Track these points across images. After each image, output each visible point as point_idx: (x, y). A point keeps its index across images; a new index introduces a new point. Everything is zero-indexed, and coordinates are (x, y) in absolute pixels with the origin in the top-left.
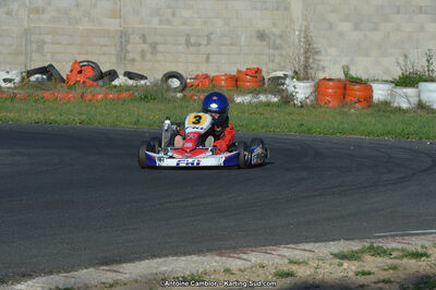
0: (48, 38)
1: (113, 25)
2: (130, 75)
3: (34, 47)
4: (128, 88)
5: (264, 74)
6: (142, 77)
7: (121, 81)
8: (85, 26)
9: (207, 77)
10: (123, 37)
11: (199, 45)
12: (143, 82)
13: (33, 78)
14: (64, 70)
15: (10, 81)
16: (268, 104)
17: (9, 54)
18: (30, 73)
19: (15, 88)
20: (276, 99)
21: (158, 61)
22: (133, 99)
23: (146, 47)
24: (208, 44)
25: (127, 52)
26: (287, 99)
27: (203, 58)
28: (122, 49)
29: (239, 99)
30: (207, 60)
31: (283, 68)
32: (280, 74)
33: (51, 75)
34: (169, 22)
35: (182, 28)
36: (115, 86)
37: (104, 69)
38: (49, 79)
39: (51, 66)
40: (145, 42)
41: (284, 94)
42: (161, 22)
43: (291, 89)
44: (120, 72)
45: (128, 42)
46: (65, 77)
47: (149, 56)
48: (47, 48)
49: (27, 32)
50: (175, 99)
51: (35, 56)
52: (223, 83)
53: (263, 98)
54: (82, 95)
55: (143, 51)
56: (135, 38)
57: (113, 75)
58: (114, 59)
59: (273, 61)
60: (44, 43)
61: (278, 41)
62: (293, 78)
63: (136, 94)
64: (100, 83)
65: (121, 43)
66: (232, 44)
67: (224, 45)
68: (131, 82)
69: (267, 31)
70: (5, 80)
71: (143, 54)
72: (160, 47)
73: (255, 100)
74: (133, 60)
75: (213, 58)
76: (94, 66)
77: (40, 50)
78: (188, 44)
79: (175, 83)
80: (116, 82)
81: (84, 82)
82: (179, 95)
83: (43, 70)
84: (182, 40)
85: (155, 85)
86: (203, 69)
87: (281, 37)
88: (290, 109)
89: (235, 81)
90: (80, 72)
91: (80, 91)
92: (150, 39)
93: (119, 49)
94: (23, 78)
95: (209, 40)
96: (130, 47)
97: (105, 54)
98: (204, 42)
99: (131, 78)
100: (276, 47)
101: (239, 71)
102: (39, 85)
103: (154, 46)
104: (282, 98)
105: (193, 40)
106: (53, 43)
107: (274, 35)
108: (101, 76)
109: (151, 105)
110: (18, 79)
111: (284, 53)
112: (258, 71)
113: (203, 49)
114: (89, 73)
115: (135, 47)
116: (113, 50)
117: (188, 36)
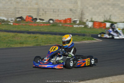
0: (20, 10)
1: (36, 6)
3: (17, 12)
5: (72, 20)
6: (44, 20)
7: (38, 21)
8: (29, 7)
9: (58, 20)
10: (38, 10)
12: (44, 21)
13: (18, 20)
18: (17, 18)
20: (83, 26)
23: (44, 12)
26: (86, 26)
27: (57, 15)
28: (38, 13)
33: (22, 19)
34: (49, 6)
35: (52, 7)
37: (34, 17)
39: (21, 17)
40: (43, 10)
42: (47, 6)
48: (20, 12)
49: (15, 8)
51: (17, 14)
52: (62, 22)
56: (41, 10)
57: (36, 19)
58: (36, 15)
61: (75, 11)
64: (34, 21)
66: (64, 12)
67: (62, 12)
68: (41, 21)
69: (72, 9)
70: (11, 20)
71: (43, 14)
72: (47, 12)
74: (40, 16)
75: (59, 15)
76: (32, 17)
79: (51, 22)
81: (30, 21)
84: (52, 11)
86: (57, 18)
90: (28, 18)
94: (15, 20)
95: (58, 10)
96: (40, 12)
97: (33, 14)
98: (57, 11)
100: (74, 13)
105: (55, 11)
106: (22, 11)
111: (76, 14)
112: (70, 19)
113: (57, 13)
114: (31, 19)
115: (41, 12)
116: (36, 13)
117: (54, 10)
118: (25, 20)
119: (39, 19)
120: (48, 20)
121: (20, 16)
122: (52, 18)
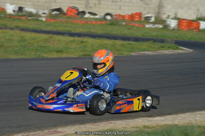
5: (142, 15)
6: (96, 15)
7: (87, 16)
9: (120, 15)
11: (117, 2)
12: (96, 17)
13: (54, 13)
14: (65, 9)
15: (45, 14)
23: (97, 2)
24: (121, 2)
27: (118, 7)
30: (120, 8)
32: (150, 15)
33: (61, 12)
37: (81, 10)
38: (60, 14)
39: (60, 8)
44: (87, 11)
47: (97, 6)
51: (53, 4)
52: (127, 18)
55: (95, 3)
57: (84, 13)
58: (84, 6)
61: (148, 2)
64: (80, 16)
67: (127, 2)
68: (92, 16)
70: (43, 13)
71: (95, 5)
72: (102, 2)
74: (91, 7)
75: (122, 8)
76: (76, 9)
77: (55, 1)
78: (113, 1)
79: (109, 18)
81: (74, 16)
89: (131, 17)
93: (86, 2)
94: (50, 13)
96: (90, 2)
97: (80, 4)
101: (132, 14)
103: (99, 1)
110: (48, 13)
111: (150, 7)
112: (140, 13)
114: (76, 12)
115: (92, 2)
116: (84, 3)
118: (65, 14)
119: (89, 13)
120: (103, 14)
121: (58, 7)
122: (109, 11)
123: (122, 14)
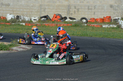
0: (47, 7)
1: (66, 3)
2: (71, 18)
3: (43, 10)
4: (70, 22)
5: (112, 18)
6: (75, 19)
8: (58, 3)
9: (94, 19)
10: (69, 7)
11: (92, 9)
12: (74, 20)
13: (42, 19)
14: (51, 17)
15: (35, 20)
16: (113, 28)
17: (36, 12)
18: (41, 18)
19: (37, 22)
20: (116, 26)
21: (79, 14)
22: (72, 26)
23: (76, 10)
24: (95, 9)
25: (70, 11)
26: (119, 26)
27: (93, 13)
28: (68, 11)
29: (104, 26)
30: (94, 14)
31: (118, 16)
32: (117, 18)
33: (47, 18)
34: (83, 2)
35: (87, 4)
36: (66, 22)
38: (47, 19)
39: (47, 15)
40: (75, 8)
41: (118, 25)
42: (80, 2)
43: (120, 23)
44: (68, 17)
45: (70, 8)
46: (51, 19)
47: (76, 13)
48: (46, 10)
49: (41, 5)
50: (84, 26)
52: (99, 21)
53: (111, 26)
54: (57, 25)
55: (75, 11)
56: (73, 7)
57: (66, 18)
58: (66, 13)
59: (115, 14)
60: (46, 8)
61: (117, 8)
62: (121, 20)
63: (73, 24)
64: (62, 21)
65: (68, 9)
66: (102, 9)
67: (100, 9)
69: (113, 5)
70: (34, 20)
71: (75, 12)
72: (80, 10)
73: (109, 27)
74: (72, 14)
75: (96, 13)
76: (60, 16)
77: (44, 11)
78: (88, 9)
79: (84, 21)
80: (66, 20)
81: (57, 20)
82: (86, 25)
83: (45, 17)
84: (87, 8)
85: (78, 22)
86: (93, 17)
87: (117, 7)
88: (120, 29)
89: (103, 20)
90: (56, 17)
91: (56, 23)
92: (77, 8)
93: (67, 10)
94: (39, 19)
95: (95, 7)
96: (71, 10)
97: (63, 12)
98: (93, 8)
99: (71, 19)
100: (116, 10)
101: (104, 17)
102: (44, 21)
103: (78, 9)
104: (118, 26)
105: (90, 8)
106: (48, 9)
107: (115, 6)
108: (62, 18)
109: (77, 28)
110: (38, 19)
111: (118, 11)
112: (110, 17)
113: (93, 10)
114: (59, 18)
115: (72, 10)
116: (66, 11)
117: (89, 6)
118: (51, 20)
120: (80, 18)
123: (96, 18)
